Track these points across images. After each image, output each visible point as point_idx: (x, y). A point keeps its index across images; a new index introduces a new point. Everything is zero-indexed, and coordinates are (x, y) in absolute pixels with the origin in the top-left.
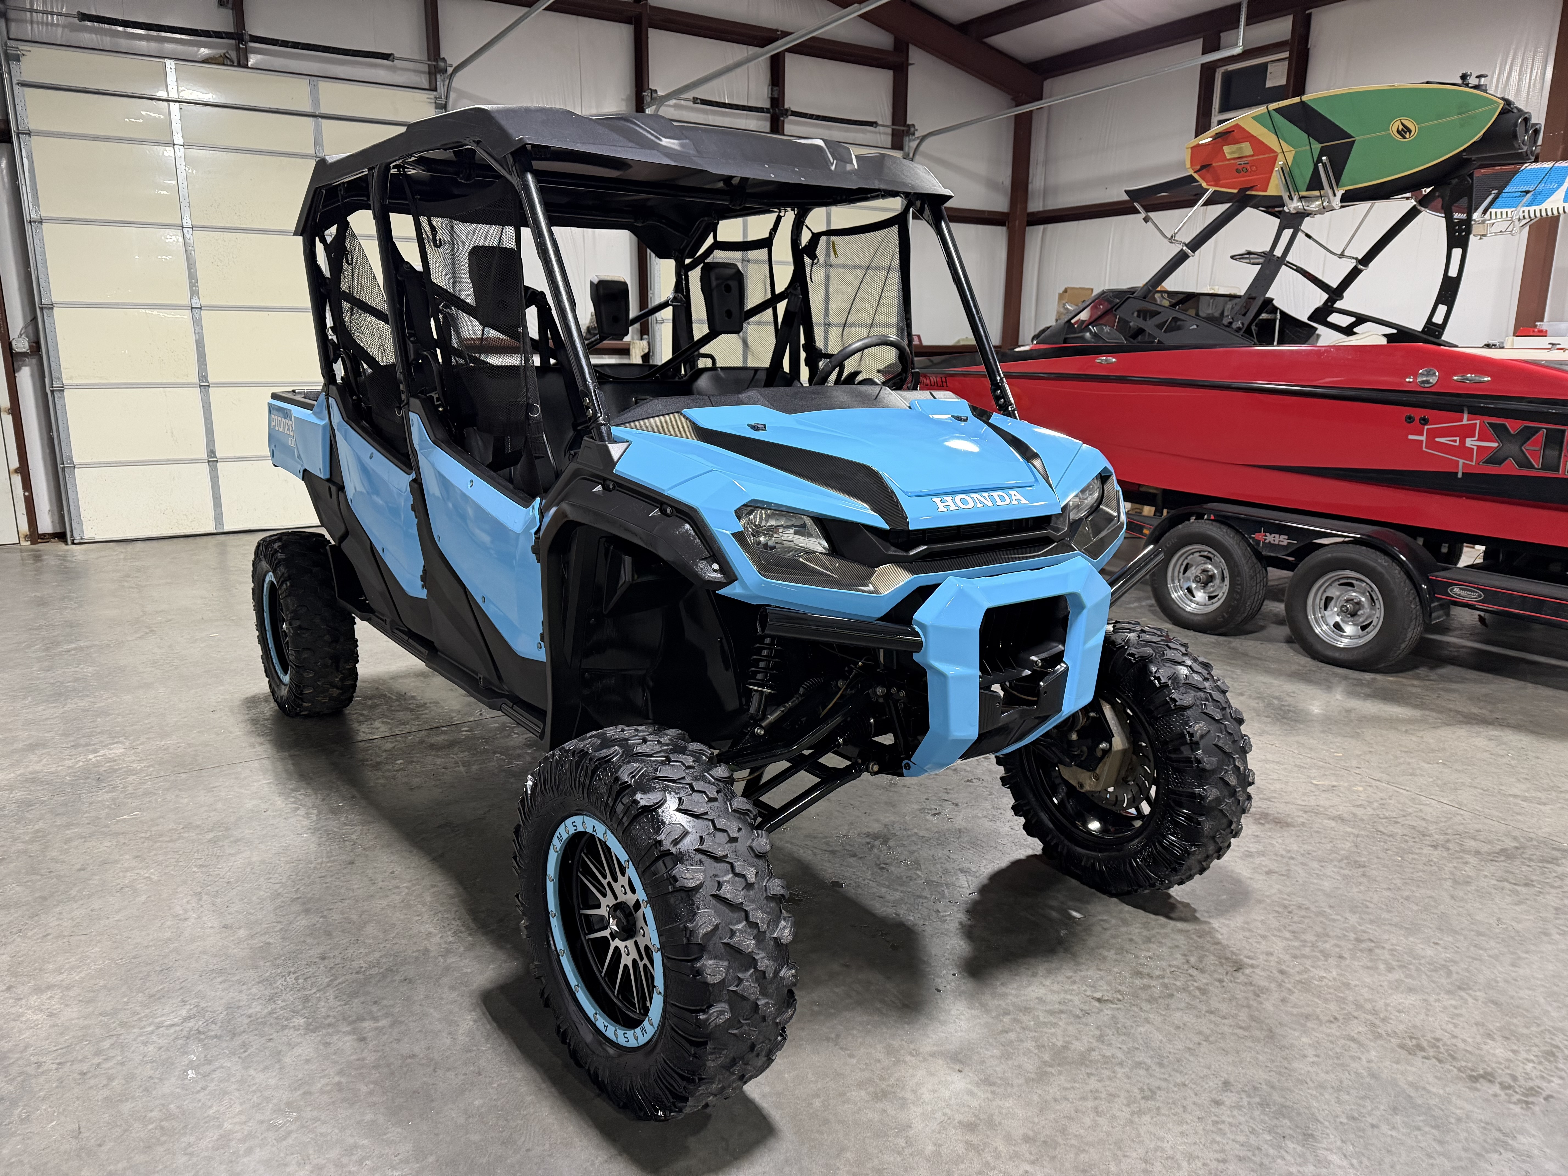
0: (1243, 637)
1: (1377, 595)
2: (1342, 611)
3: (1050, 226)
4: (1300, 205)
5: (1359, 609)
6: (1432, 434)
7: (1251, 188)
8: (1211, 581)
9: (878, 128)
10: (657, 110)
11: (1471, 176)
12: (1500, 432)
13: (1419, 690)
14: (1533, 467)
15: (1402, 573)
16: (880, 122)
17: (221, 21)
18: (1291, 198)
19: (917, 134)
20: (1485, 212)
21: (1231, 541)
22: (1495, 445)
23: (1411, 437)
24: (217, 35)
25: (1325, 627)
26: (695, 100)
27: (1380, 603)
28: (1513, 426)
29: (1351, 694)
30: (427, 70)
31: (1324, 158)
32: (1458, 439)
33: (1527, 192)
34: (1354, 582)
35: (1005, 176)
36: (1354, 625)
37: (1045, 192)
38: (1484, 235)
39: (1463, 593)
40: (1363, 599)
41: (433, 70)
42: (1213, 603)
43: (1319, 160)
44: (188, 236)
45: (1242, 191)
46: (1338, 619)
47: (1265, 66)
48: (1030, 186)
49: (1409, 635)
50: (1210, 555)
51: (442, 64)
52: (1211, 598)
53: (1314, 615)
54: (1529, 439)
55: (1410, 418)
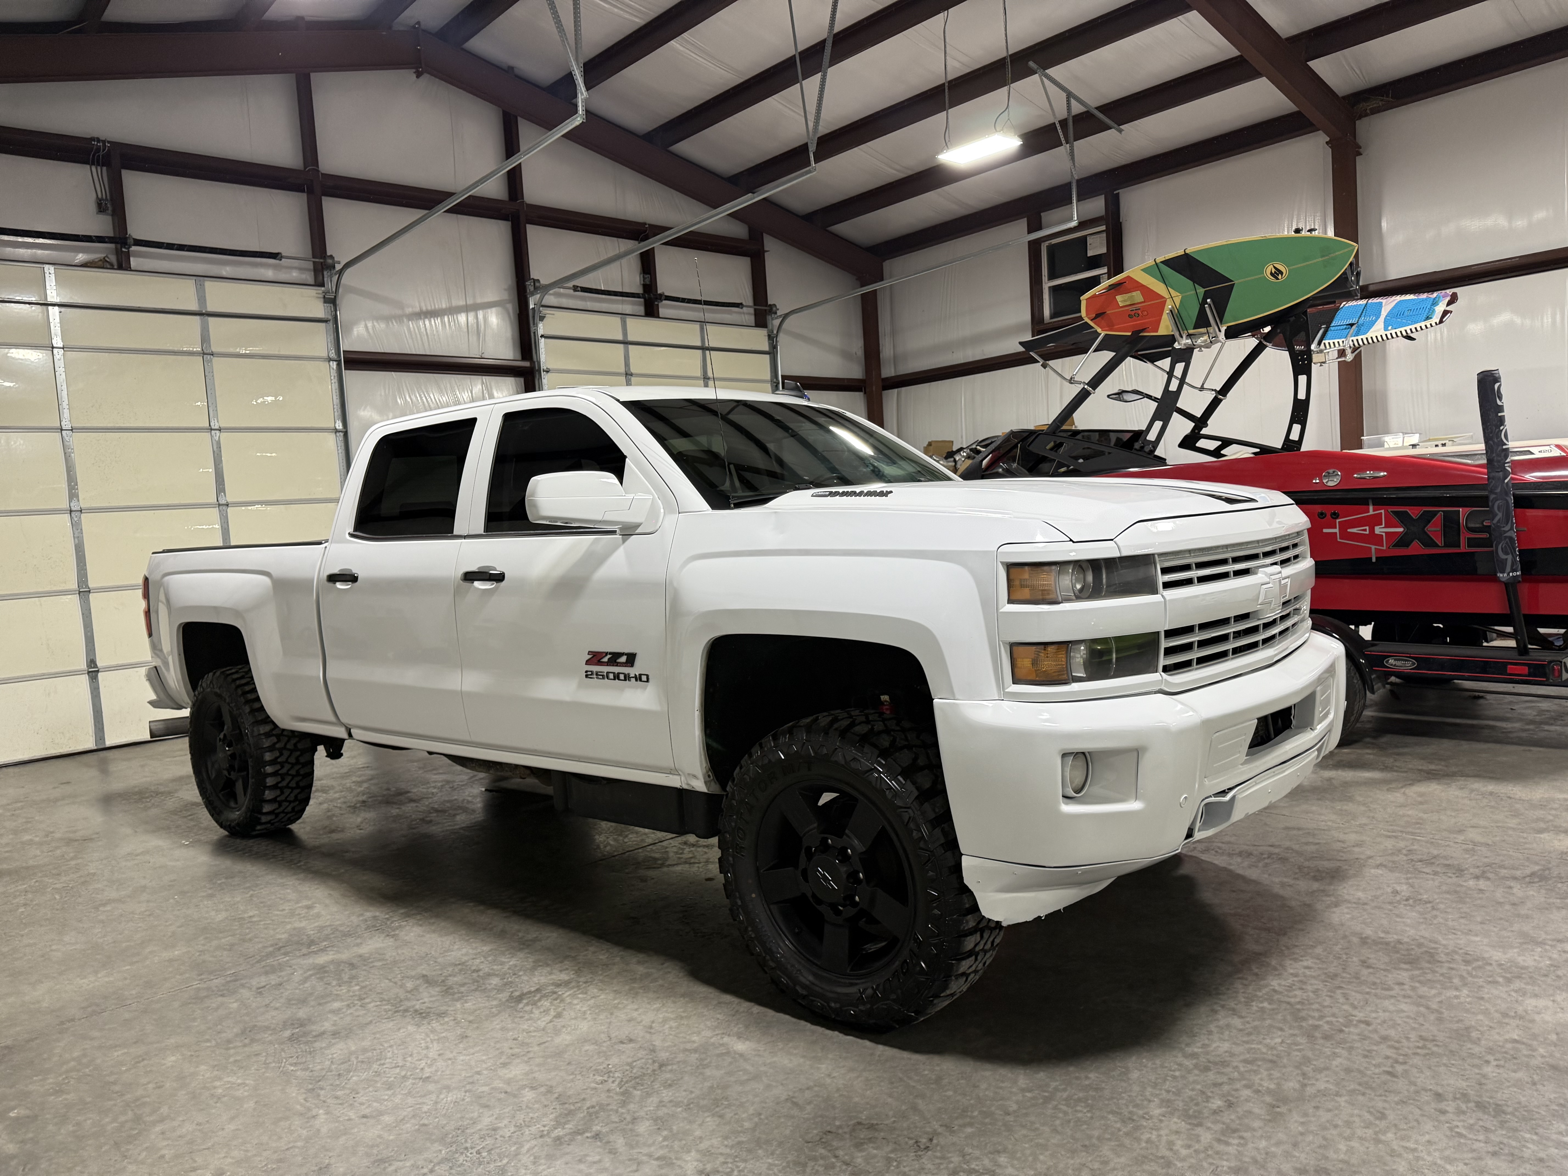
3: (904, 389)
4: (1189, 341)
6: (1344, 527)
7: (1143, 330)
9: (741, 308)
10: (542, 299)
11: (1305, 313)
12: (1403, 519)
14: (1438, 546)
16: (744, 304)
17: (101, 225)
18: (1181, 336)
19: (779, 313)
20: (1319, 344)
22: (1401, 530)
23: (1325, 531)
24: (100, 239)
26: (575, 288)
28: (1414, 512)
30: (312, 267)
31: (1209, 300)
32: (1367, 528)
33: (1352, 325)
35: (858, 349)
37: (896, 359)
38: (1324, 363)
39: (1399, 663)
41: (320, 267)
43: (1204, 302)
44: (67, 439)
45: (1136, 333)
47: (1084, 240)
48: (882, 354)
51: (330, 261)
54: (1429, 522)
55: (1322, 514)
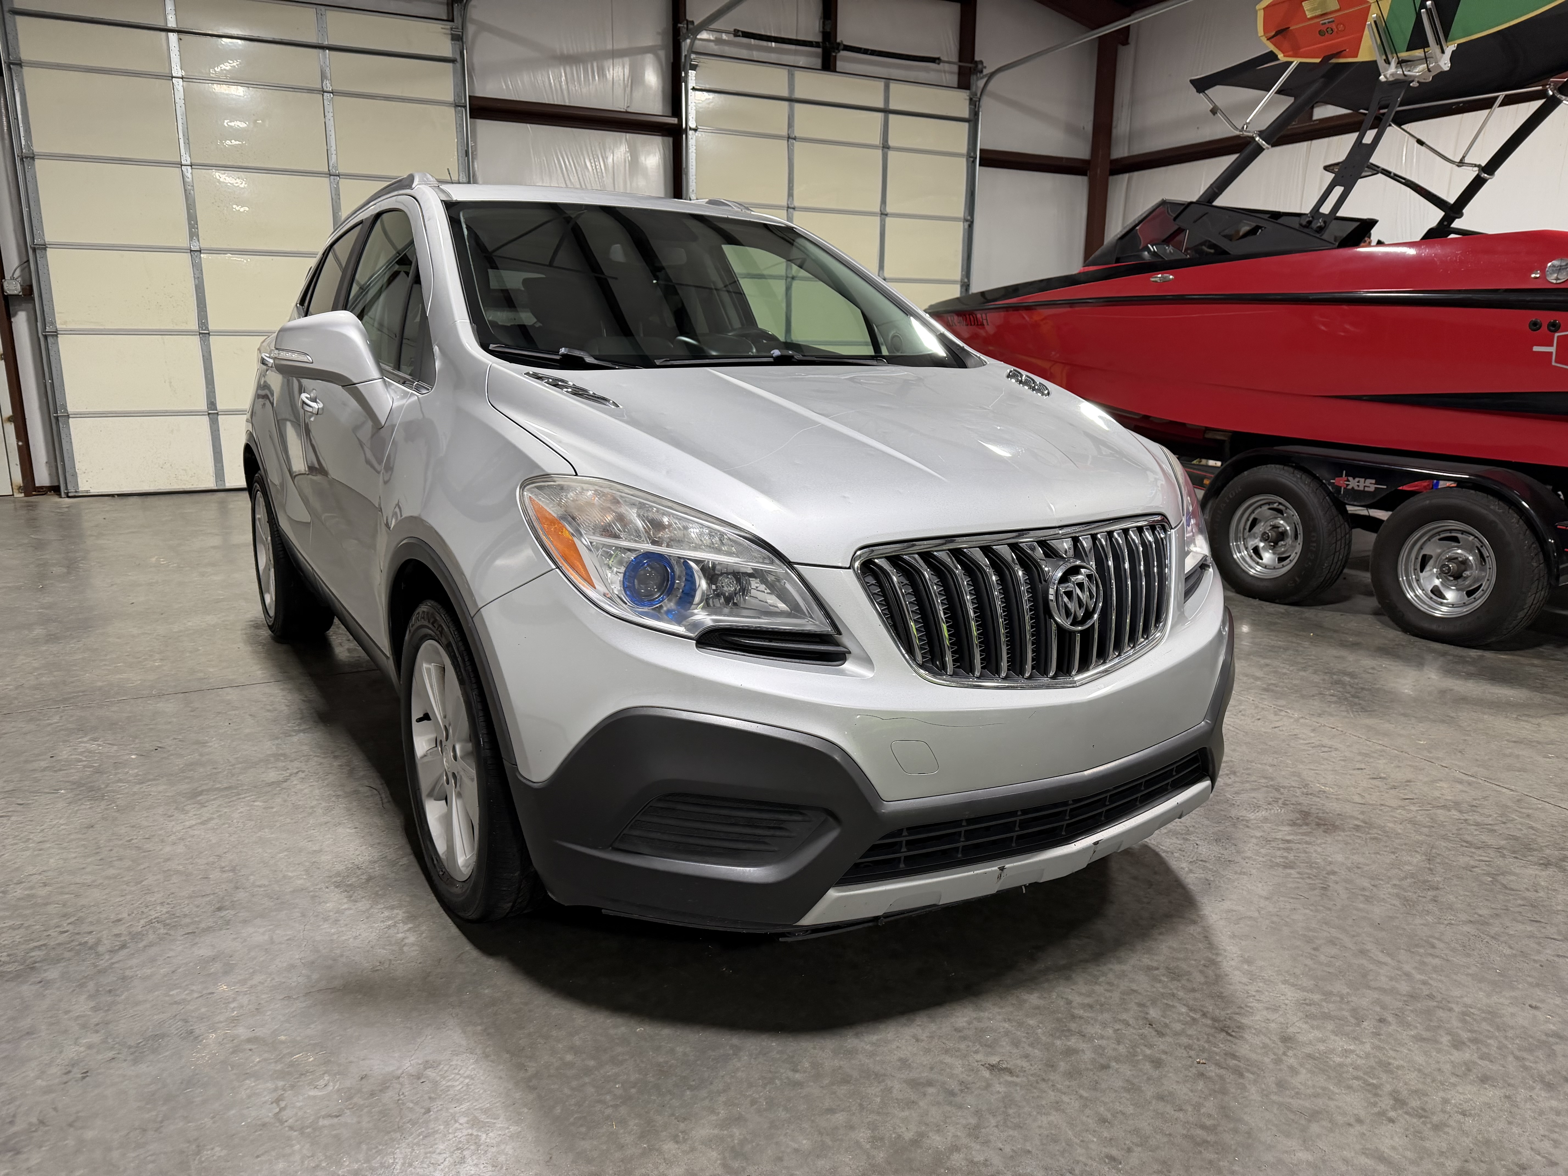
0: (1320, 607)
1: (1489, 552)
2: (1442, 572)
3: (1136, 174)
4: (1400, 72)
5: (1465, 570)
7: (1338, 55)
8: (1282, 540)
9: (942, 64)
10: (692, 44)
13: (1541, 670)
15: (1521, 522)
16: (944, 58)
18: (1388, 62)
19: (985, 72)
21: (1306, 489)
23: (1536, 349)
25: (1419, 592)
26: (736, 33)
27: (1491, 562)
29: (1448, 671)
31: (1428, 3)
34: (1459, 535)
35: (1086, 122)
36: (1458, 590)
37: (1131, 137)
40: (1471, 558)
41: (450, 0)
42: (1283, 566)
43: (1423, 6)
44: (187, 175)
45: (1327, 58)
46: (1437, 582)
48: (1114, 131)
49: (1529, 601)
50: (1281, 507)
52: (1281, 560)
53: (1407, 576)
55: (1535, 324)
